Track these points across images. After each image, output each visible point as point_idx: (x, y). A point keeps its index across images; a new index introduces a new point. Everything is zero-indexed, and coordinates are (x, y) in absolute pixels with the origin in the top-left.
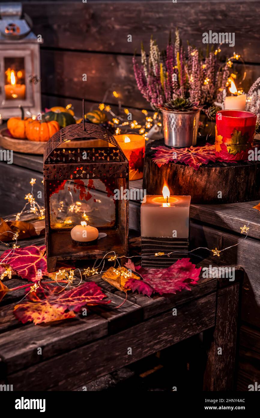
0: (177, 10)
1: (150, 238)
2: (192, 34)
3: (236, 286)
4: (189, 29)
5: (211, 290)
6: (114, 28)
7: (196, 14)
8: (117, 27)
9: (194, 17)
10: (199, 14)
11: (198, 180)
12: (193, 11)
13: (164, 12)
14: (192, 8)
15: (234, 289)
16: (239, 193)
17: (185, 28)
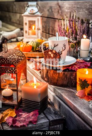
0: (83, 4)
1: (25, 99)
2: (88, 14)
3: (60, 125)
4: (87, 11)
5: (45, 126)
6: (65, 11)
7: (89, 6)
8: (66, 11)
9: (88, 7)
10: (90, 6)
11: (55, 76)
12: (88, 5)
13: (80, 5)
14: (88, 3)
15: (60, 127)
16: (72, 83)
17: (86, 11)
